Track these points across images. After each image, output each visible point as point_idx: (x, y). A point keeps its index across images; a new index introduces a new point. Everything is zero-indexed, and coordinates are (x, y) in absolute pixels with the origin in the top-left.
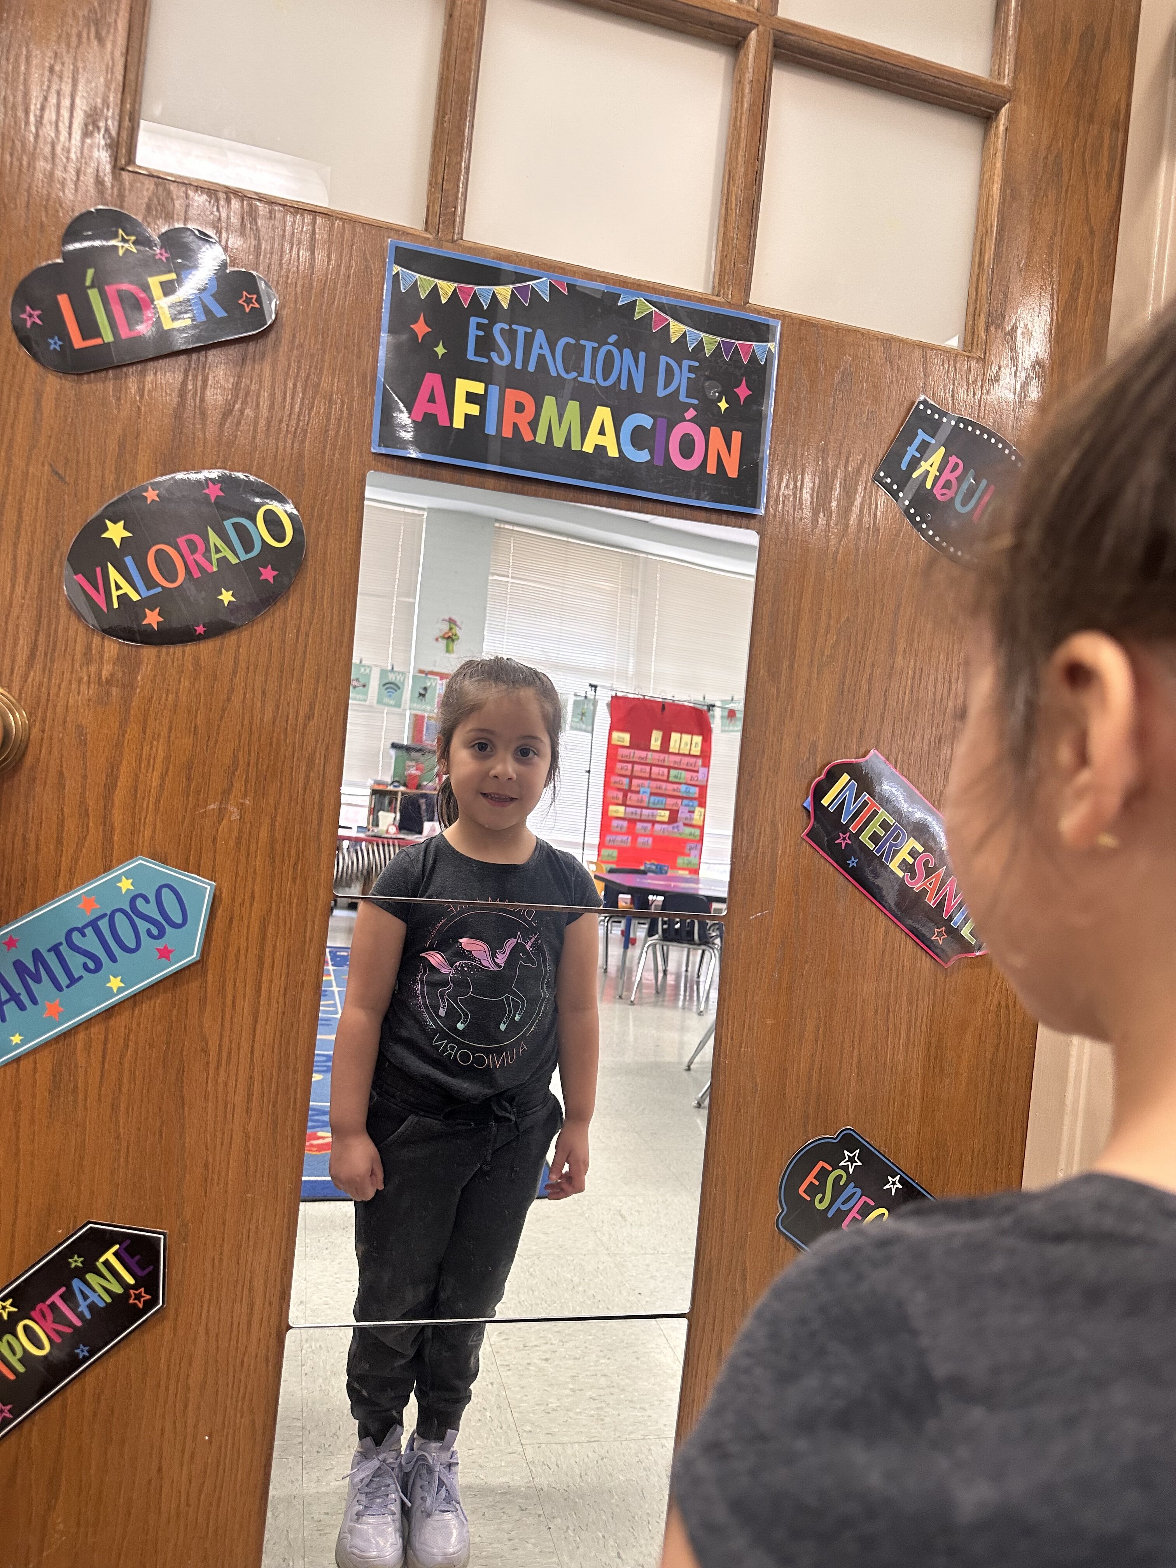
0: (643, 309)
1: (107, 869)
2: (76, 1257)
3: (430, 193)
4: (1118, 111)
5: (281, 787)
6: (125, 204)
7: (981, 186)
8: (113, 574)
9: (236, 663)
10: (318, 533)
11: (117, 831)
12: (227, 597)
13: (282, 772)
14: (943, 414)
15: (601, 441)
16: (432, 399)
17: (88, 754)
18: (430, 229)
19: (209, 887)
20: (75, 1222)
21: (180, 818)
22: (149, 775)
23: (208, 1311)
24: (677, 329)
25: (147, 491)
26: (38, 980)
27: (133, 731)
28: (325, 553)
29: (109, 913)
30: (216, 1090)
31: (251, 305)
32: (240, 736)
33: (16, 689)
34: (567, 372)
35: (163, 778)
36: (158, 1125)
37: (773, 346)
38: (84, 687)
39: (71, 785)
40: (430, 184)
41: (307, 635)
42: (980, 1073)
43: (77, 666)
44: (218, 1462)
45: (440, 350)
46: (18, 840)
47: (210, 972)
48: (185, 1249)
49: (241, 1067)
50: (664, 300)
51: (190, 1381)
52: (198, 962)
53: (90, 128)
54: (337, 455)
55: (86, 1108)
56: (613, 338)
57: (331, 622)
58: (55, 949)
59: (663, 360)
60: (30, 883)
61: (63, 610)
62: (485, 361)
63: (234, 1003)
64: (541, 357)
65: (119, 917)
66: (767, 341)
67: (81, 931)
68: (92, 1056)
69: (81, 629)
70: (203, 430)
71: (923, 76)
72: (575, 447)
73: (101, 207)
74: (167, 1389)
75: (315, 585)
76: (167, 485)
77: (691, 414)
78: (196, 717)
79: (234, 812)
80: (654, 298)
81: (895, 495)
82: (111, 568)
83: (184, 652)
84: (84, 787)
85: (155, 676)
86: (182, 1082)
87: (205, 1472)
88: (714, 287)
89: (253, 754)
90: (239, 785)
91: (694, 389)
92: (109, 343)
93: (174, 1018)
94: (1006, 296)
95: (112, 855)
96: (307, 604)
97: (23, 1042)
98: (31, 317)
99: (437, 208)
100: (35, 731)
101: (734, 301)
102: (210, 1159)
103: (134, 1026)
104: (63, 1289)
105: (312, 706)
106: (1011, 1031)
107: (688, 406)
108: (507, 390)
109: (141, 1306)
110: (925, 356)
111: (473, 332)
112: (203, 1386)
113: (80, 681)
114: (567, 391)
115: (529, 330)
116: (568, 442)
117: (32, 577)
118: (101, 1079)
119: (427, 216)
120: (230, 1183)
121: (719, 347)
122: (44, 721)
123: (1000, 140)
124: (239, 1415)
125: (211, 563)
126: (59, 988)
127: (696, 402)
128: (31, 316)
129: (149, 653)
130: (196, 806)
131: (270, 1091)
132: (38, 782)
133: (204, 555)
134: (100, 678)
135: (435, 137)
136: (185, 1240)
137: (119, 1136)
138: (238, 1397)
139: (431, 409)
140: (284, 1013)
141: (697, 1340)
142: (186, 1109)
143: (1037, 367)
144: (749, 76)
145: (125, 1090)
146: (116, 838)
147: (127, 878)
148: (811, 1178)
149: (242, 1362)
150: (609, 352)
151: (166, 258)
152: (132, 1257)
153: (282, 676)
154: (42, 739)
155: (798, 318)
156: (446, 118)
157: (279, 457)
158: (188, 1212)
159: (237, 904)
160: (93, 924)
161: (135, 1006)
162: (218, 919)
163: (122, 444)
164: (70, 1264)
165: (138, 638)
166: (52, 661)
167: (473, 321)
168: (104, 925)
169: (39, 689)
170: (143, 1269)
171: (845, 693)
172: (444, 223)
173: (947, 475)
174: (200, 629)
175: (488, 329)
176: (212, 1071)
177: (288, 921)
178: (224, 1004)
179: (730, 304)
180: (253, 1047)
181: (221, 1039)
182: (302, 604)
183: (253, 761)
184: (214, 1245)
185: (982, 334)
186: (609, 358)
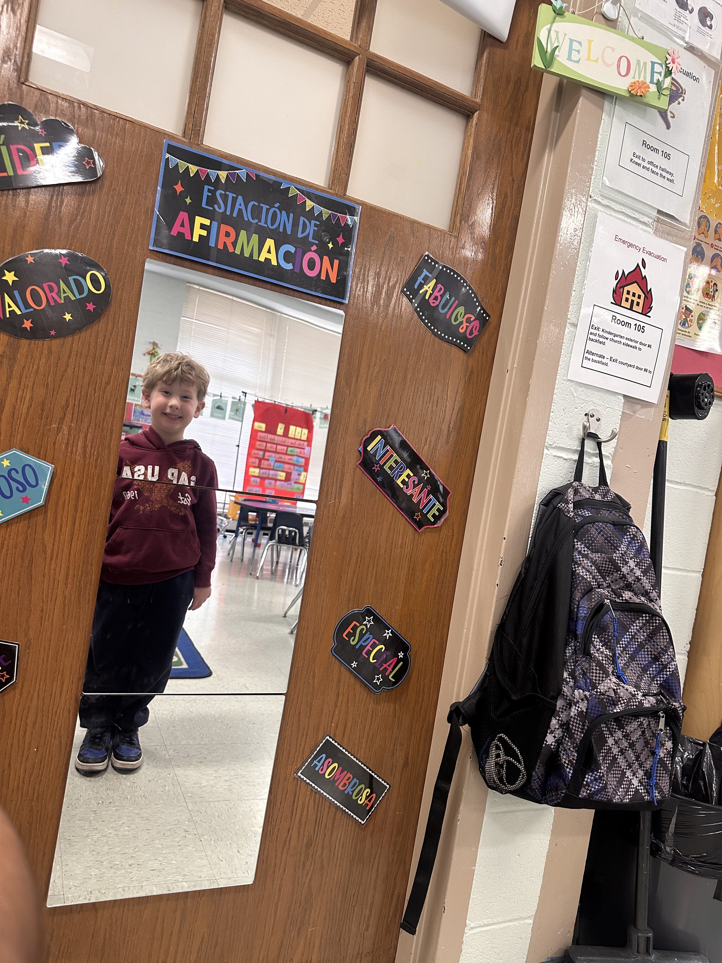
0: (293, 192)
3: (187, 118)
4: (529, 122)
5: (91, 418)
6: (23, 103)
7: (463, 149)
8: (7, 299)
9: (71, 352)
10: (118, 288)
11: (3, 435)
12: (68, 317)
13: (92, 411)
14: (436, 263)
15: (269, 256)
16: (182, 225)
18: (186, 136)
21: (37, 430)
22: (21, 407)
23: (40, 685)
24: (309, 204)
25: (28, 257)
27: (14, 383)
28: (121, 299)
30: (49, 573)
31: (90, 165)
32: (71, 390)
34: (253, 219)
35: (28, 409)
36: (18, 588)
37: (356, 218)
40: (188, 113)
41: (109, 341)
42: (432, 583)
44: (41, 762)
45: (188, 200)
47: (49, 511)
49: (63, 561)
50: (304, 188)
51: (28, 721)
52: (43, 506)
53: (6, 58)
54: (131, 248)
56: (277, 205)
57: (122, 335)
59: (302, 219)
62: (212, 209)
63: (61, 528)
66: (354, 215)
70: (60, 227)
71: (439, 92)
72: (255, 257)
73: (10, 103)
74: (15, 724)
75: (115, 315)
76: (39, 255)
77: (314, 248)
78: (48, 378)
79: (65, 430)
80: (299, 187)
81: (410, 300)
82: (6, 296)
83: (43, 344)
85: (27, 355)
86: (32, 567)
87: (33, 768)
88: (329, 185)
89: (77, 400)
90: (69, 416)
91: (316, 236)
92: (11, 176)
93: (29, 534)
94: (470, 207)
96: (110, 324)
99: (191, 126)
101: (339, 193)
102: (45, 607)
103: (7, 536)
105: (109, 378)
106: (447, 564)
107: (313, 244)
108: (222, 225)
110: (430, 232)
111: (206, 193)
112: (35, 723)
114: (253, 229)
115: (235, 196)
116: (251, 254)
119: (185, 129)
120: (54, 620)
121: (330, 216)
123: (473, 129)
124: (53, 738)
125: (61, 298)
127: (317, 242)
129: (24, 342)
130: (45, 425)
133: (57, 294)
135: (191, 88)
136: (29, 648)
138: (53, 729)
139: (182, 230)
140: (87, 535)
141: (289, 706)
142: (33, 582)
143: (483, 244)
144: (354, 79)
146: (2, 438)
148: (349, 629)
149: (56, 711)
150: (275, 211)
151: (45, 134)
153: (94, 361)
155: (370, 206)
156: (198, 80)
157: (100, 247)
158: (31, 633)
159: (64, 478)
161: (8, 526)
162: (55, 485)
163: (15, 231)
165: (19, 334)
167: (206, 187)
171: (382, 396)
172: (194, 134)
173: (436, 294)
174: (53, 333)
175: (213, 192)
176: (48, 562)
177: (91, 488)
178: (56, 528)
179: (337, 195)
180: (70, 551)
181: (53, 546)
182: (107, 324)
183: (77, 404)
184: (45, 651)
185: (458, 224)
186: (275, 215)
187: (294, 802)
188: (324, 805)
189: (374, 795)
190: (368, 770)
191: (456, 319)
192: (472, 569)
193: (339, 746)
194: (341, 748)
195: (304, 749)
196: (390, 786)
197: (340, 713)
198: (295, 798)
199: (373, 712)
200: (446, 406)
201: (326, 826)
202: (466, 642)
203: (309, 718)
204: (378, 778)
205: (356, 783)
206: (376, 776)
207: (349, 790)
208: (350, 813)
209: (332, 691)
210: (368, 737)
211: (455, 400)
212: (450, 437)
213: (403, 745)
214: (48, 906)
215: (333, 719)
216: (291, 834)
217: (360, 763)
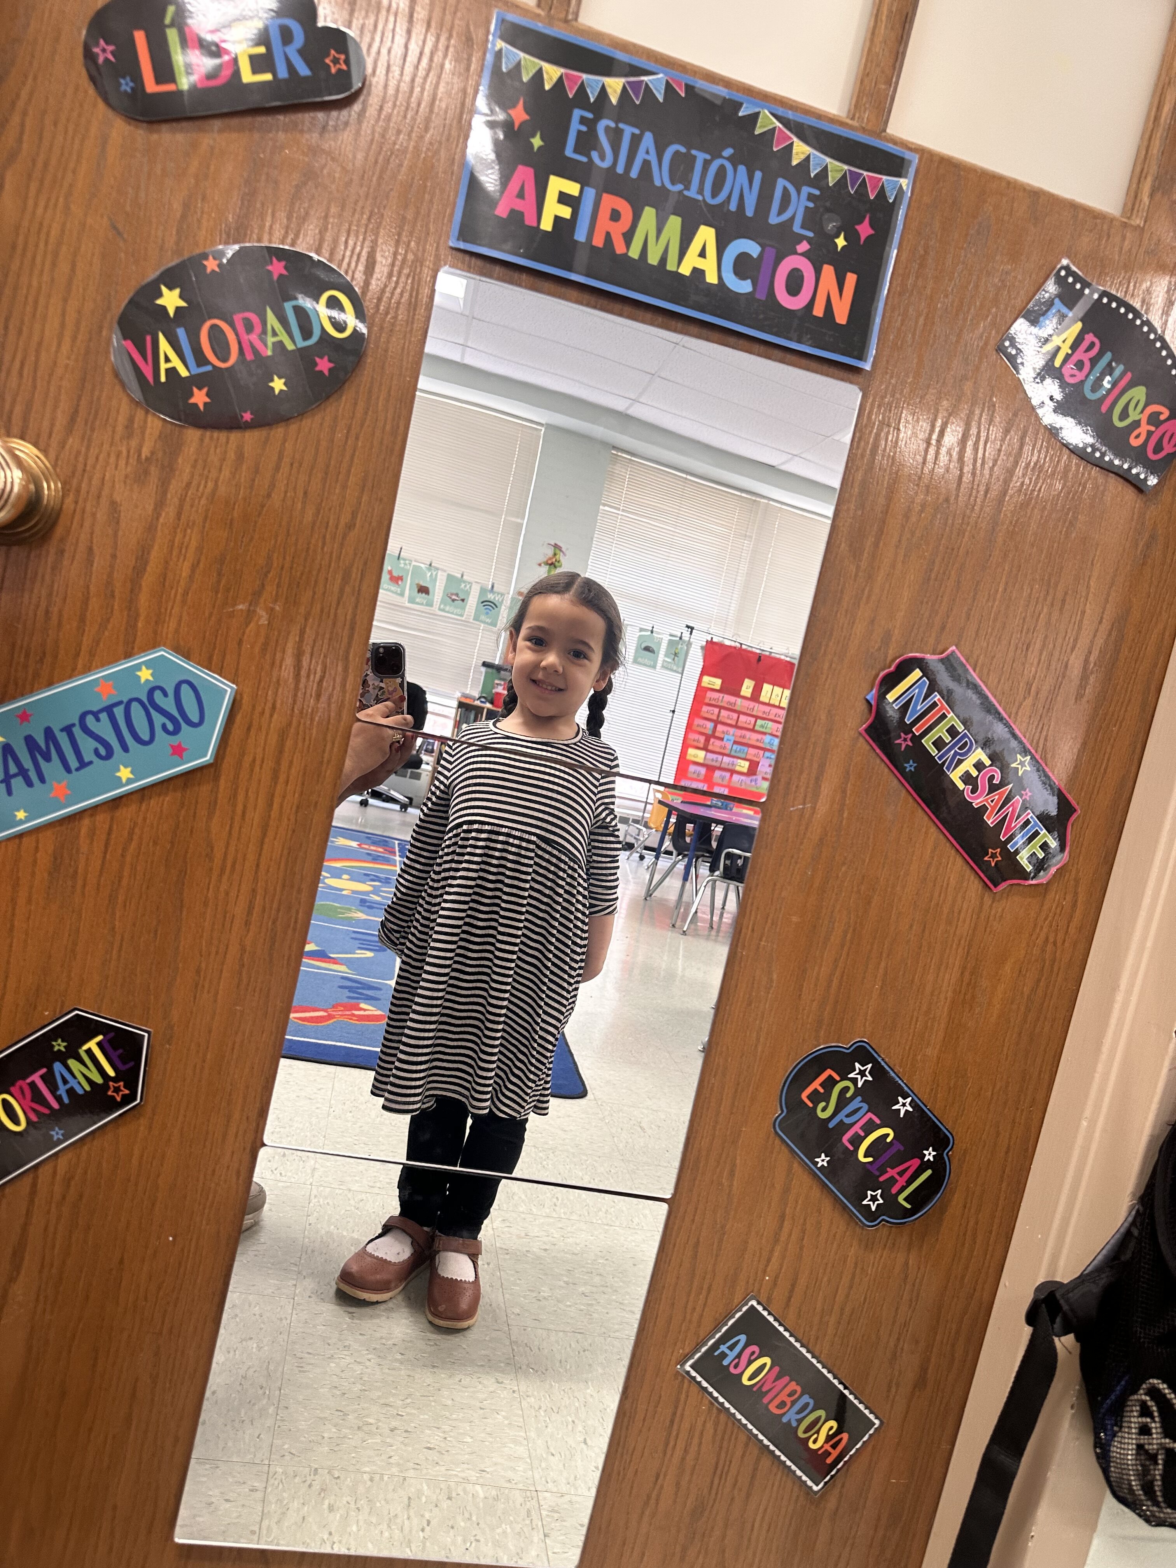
0: (767, 122)
1: (128, 655)
2: (59, 1041)
5: (313, 597)
8: (164, 346)
9: (281, 457)
10: (382, 329)
11: (142, 618)
12: (278, 385)
13: (316, 581)
14: (1086, 284)
15: (701, 264)
16: (521, 195)
17: (120, 533)
18: (542, 5)
19: (229, 690)
20: (62, 1006)
21: (207, 614)
22: (180, 563)
23: (185, 1116)
24: (801, 150)
25: (207, 259)
26: (48, 758)
27: (168, 515)
28: (386, 351)
29: (125, 700)
30: (216, 898)
31: (338, 66)
32: (276, 536)
33: (52, 454)
34: (673, 182)
35: (194, 568)
36: (154, 923)
37: (904, 182)
38: (122, 463)
39: (99, 563)
41: (357, 438)
42: (1014, 1007)
43: (117, 437)
44: (180, 1263)
45: (537, 142)
46: (41, 613)
47: (222, 777)
48: (169, 1051)
49: (245, 879)
50: (790, 115)
51: (160, 1181)
52: (211, 765)
55: (83, 894)
56: (728, 152)
57: (384, 427)
58: (68, 730)
59: (781, 183)
60: (48, 659)
61: (109, 377)
62: (584, 159)
63: (244, 813)
64: (646, 164)
65: (135, 706)
66: (900, 175)
67: (96, 715)
68: (95, 843)
69: (125, 400)
72: (671, 266)
74: (136, 1185)
75: (371, 386)
77: (803, 247)
79: (263, 617)
80: (780, 111)
82: (161, 337)
83: (228, 439)
84: (112, 566)
85: (196, 461)
86: (184, 884)
87: (166, 1273)
88: (849, 111)
89: (288, 558)
90: (271, 589)
91: (812, 219)
92: (183, 91)
93: (181, 819)
95: (134, 642)
96: (361, 405)
97: (28, 820)
98: (104, 52)
100: (69, 500)
101: (869, 127)
102: (203, 965)
103: (140, 820)
104: (44, 1070)
105: (354, 515)
106: (1055, 969)
107: (800, 238)
108: (605, 195)
109: (119, 1099)
110: (1074, 218)
111: (575, 126)
112: (172, 1188)
113: (118, 455)
114: (671, 203)
115: (637, 131)
116: (663, 260)
117: (80, 337)
118: (102, 869)
120: (220, 993)
121: (844, 176)
122: (78, 491)
124: (204, 1222)
125: (266, 345)
126: (68, 770)
127: (810, 234)
128: (104, 50)
129: (192, 435)
130: (225, 604)
131: (271, 908)
132: (66, 555)
133: (260, 336)
134: (139, 455)
136: (169, 1042)
137: (114, 928)
138: (205, 1205)
139: (519, 205)
141: (676, 1228)
142: (184, 913)
145: (125, 882)
146: (140, 625)
147: (147, 668)
148: (816, 1085)
149: (214, 1171)
150: (722, 166)
152: (115, 1049)
153: (326, 479)
154: (75, 511)
155: (939, 156)
158: (175, 1015)
159: (257, 712)
160: (109, 710)
161: (142, 800)
162: (236, 723)
163: (187, 206)
164: (53, 1046)
165: (183, 417)
166: (93, 430)
167: (577, 113)
168: (119, 712)
169: (76, 457)
170: (124, 1063)
171: (931, 583)
172: (558, 2)
173: (1079, 355)
174: (248, 416)
175: (592, 125)
176: (214, 878)
177: (307, 738)
178: (234, 812)
179: (864, 130)
180: (259, 859)
181: (227, 848)
182: (356, 404)
183: (287, 565)
184: (198, 1052)
185: (1146, 200)
186: (721, 174)
187: (672, 1422)
188: (736, 1438)
189: (845, 1436)
190: (836, 1382)
191: (1124, 415)
192: (1115, 988)
193: (776, 1324)
194: (781, 1329)
195: (701, 1316)
196: (882, 1423)
197: (783, 1257)
198: (674, 1414)
199: (856, 1264)
200: (1083, 612)
201: (736, 1481)
202: (1086, 1149)
203: (717, 1256)
204: (856, 1402)
205: (807, 1404)
206: (851, 1397)
207: (791, 1417)
208: (789, 1463)
209: (769, 1208)
210: (842, 1314)
211: (1107, 601)
212: (1087, 683)
213: (917, 1342)
214: (178, 1540)
215: (767, 1266)
216: (662, 1487)
217: (819, 1366)
